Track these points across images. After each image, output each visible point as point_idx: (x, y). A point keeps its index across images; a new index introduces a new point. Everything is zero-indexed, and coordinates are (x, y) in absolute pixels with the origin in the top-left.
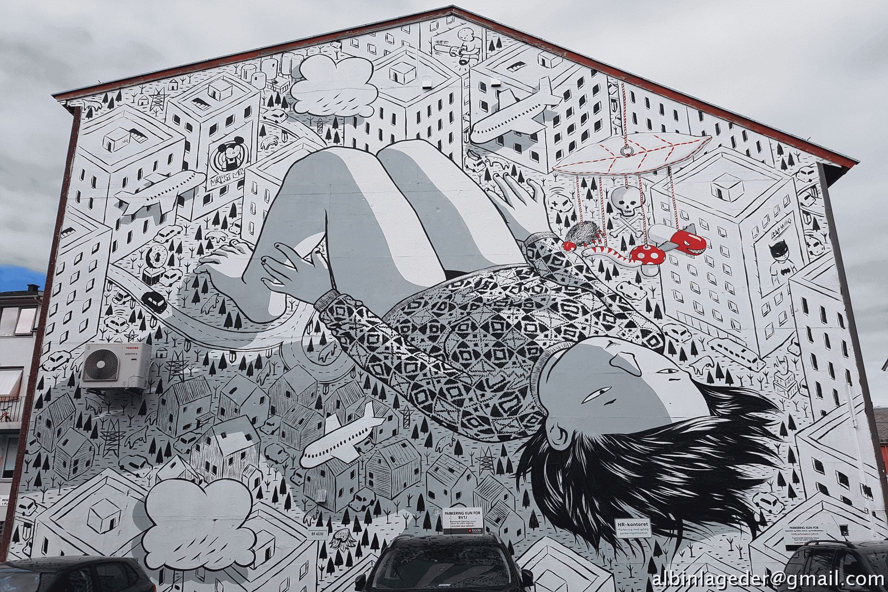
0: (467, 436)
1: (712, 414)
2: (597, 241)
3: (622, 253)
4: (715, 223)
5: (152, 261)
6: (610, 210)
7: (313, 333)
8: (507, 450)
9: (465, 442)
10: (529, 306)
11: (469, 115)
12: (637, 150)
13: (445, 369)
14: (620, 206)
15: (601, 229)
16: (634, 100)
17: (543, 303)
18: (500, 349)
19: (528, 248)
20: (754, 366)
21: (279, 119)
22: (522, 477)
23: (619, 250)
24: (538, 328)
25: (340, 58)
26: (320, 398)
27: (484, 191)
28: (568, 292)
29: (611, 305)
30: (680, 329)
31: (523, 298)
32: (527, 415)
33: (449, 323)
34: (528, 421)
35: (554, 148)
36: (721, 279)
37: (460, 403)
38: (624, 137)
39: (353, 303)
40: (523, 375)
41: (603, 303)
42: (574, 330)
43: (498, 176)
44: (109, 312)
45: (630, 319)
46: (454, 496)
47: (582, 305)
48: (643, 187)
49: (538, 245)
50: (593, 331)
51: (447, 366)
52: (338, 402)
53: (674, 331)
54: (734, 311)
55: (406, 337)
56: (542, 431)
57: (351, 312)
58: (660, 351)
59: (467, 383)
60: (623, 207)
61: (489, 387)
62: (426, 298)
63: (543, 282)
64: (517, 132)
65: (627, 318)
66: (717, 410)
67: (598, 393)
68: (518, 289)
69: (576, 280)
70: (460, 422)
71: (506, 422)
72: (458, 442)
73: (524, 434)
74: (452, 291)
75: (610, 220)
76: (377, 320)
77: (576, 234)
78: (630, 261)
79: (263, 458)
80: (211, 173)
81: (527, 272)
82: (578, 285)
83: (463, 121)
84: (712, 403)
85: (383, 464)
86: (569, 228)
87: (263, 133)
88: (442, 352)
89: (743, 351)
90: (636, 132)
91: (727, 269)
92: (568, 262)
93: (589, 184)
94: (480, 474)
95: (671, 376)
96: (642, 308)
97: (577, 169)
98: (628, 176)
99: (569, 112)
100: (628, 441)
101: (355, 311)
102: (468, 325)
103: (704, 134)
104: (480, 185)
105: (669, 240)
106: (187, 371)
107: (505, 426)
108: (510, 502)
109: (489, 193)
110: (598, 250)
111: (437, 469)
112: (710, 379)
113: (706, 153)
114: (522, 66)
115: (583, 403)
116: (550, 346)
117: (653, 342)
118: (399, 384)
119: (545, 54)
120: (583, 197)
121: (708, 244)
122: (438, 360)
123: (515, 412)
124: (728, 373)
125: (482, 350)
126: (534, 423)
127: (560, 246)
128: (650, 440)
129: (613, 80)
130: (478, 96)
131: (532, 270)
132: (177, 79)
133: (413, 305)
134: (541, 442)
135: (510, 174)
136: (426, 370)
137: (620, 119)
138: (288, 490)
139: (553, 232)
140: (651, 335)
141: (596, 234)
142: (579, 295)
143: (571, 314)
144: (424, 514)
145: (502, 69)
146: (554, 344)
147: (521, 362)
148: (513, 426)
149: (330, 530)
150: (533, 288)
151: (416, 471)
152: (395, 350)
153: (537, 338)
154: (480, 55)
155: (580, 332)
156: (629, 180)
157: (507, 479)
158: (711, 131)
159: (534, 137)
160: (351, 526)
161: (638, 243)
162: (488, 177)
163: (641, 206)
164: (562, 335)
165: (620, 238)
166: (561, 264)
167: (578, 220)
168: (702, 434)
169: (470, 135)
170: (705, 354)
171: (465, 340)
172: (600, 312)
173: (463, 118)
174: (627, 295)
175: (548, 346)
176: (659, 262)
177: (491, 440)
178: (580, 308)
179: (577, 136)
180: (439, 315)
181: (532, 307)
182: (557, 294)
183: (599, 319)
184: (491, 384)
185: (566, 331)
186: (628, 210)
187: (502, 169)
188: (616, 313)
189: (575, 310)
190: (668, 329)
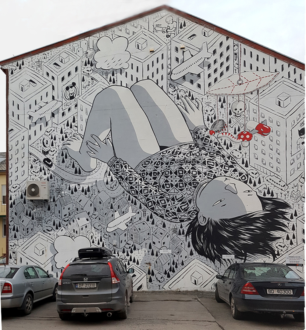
0: (167, 220)
1: (263, 210)
2: (224, 130)
3: (234, 135)
4: (275, 118)
5: (45, 144)
6: (230, 114)
7: (108, 176)
8: (183, 225)
9: (167, 223)
10: (194, 162)
11: (170, 65)
12: (245, 81)
13: (159, 192)
14: (235, 111)
15: (226, 123)
16: (245, 54)
17: (200, 161)
18: (182, 182)
19: (195, 134)
20: (283, 188)
21: (89, 72)
22: (188, 236)
23: (233, 134)
24: (197, 173)
25: (114, 38)
26: (112, 204)
27: (176, 105)
28: (210, 155)
29: (228, 161)
30: (255, 172)
31: (192, 159)
32: (191, 211)
33: (161, 171)
34: (191, 214)
35: (208, 81)
36: (275, 147)
37: (165, 206)
38: (239, 74)
39: (122, 162)
40: (190, 194)
41: (225, 160)
42: (212, 173)
43: (183, 97)
44: (32, 167)
45: (235, 168)
46: (162, 244)
47: (216, 161)
48: (246, 101)
49: (199, 132)
50: (219, 174)
51: (160, 191)
52: (119, 206)
53: (253, 173)
54: (278, 163)
55: (144, 178)
56: (197, 218)
57: (122, 167)
58: (246, 182)
59: (168, 198)
60: (236, 112)
61: (177, 200)
62: (152, 160)
63: (200, 151)
64: (192, 73)
65: (234, 167)
66: (266, 208)
67: (219, 201)
68: (189, 154)
69: (214, 150)
70: (165, 214)
71: (183, 214)
72: (164, 222)
73: (189, 219)
74: (162, 156)
75: (230, 119)
76: (132, 170)
77: (215, 126)
78: (237, 139)
79: (93, 228)
80: (64, 101)
81: (194, 146)
82: (215, 152)
83: (168, 68)
84: (264, 205)
85: (136, 231)
86: (213, 123)
87: (83, 80)
88: (158, 184)
89: (280, 181)
90: (245, 71)
91: (278, 142)
92: (211, 140)
93: (222, 100)
94: (172, 235)
95: (249, 194)
96: (240, 162)
97: (217, 92)
98: (240, 95)
99: (215, 62)
100: (229, 221)
101: (124, 166)
102: (169, 172)
103: (276, 71)
104: (175, 102)
105: (255, 128)
106: (63, 192)
107: (182, 216)
108: (183, 246)
109: (178, 106)
110: (224, 134)
111: (156, 233)
112: (264, 195)
113: (276, 82)
114: (195, 36)
115: (213, 206)
116: (202, 181)
117: (244, 178)
118: (141, 199)
119: (206, 29)
120: (219, 107)
121: (271, 130)
122: (156, 188)
123: (186, 210)
124: (272, 192)
125: (174, 183)
126: (193, 214)
127: (208, 132)
128: (238, 221)
129: (236, 42)
130: (174, 55)
131: (196, 145)
132: (46, 53)
133: (147, 163)
134: (196, 222)
135: (188, 96)
136: (152, 193)
137: (238, 64)
138: (103, 240)
139: (205, 126)
140: (243, 175)
141: (224, 126)
142: (215, 157)
143: (211, 166)
144: (151, 250)
145: (185, 39)
146: (203, 180)
147: (190, 188)
148: (185, 216)
149: (118, 256)
150: (196, 154)
151: (148, 234)
152: (140, 184)
153: (196, 178)
154: (176, 32)
155: (214, 174)
156: (240, 97)
157: (182, 237)
158: (279, 70)
159: (199, 76)
160: (126, 254)
161: (242, 130)
162: (178, 98)
163: (244, 111)
164: (207, 176)
165: (234, 128)
166: (208, 142)
167: (217, 119)
168: (258, 218)
169: (171, 76)
170: (264, 183)
171: (167, 179)
172: (223, 165)
173: (167, 67)
174: (235, 156)
175: (201, 181)
176: (249, 140)
177: (177, 222)
178: (215, 163)
179: (218, 74)
180: (157, 167)
181: (195, 163)
182: (206, 157)
183: (222, 168)
184: (177, 198)
185: (208, 174)
186: (239, 113)
187: (184, 93)
188: (229, 165)
189: (213, 164)
190: (250, 172)
